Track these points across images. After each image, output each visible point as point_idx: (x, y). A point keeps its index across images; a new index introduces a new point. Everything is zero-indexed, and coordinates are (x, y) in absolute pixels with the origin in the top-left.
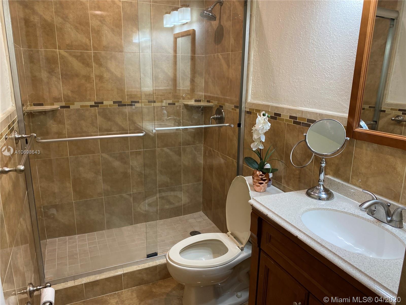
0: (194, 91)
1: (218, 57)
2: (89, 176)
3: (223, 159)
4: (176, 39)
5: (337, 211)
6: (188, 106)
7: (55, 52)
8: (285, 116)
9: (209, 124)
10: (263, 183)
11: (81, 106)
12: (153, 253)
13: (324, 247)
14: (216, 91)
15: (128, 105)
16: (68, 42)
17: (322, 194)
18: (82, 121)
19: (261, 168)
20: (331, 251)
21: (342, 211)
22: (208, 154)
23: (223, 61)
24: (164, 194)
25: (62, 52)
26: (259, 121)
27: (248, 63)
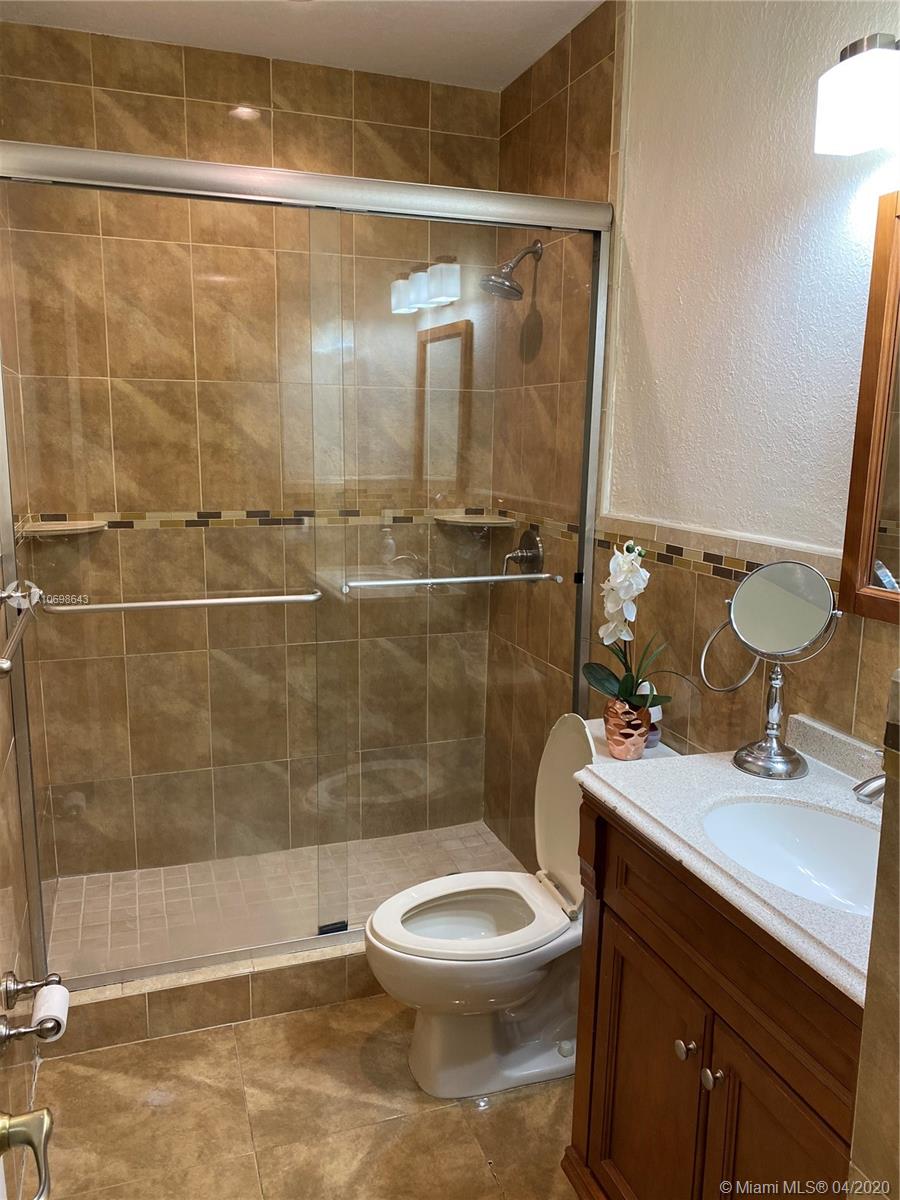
0: (466, 486)
1: (528, 395)
2: (178, 707)
3: (540, 671)
4: (422, 347)
5: (807, 805)
6: (446, 525)
7: (101, 383)
8: (693, 553)
9: (501, 574)
10: (632, 735)
11: (163, 523)
12: (336, 924)
13: (741, 886)
14: (521, 486)
15: (286, 522)
16: (135, 357)
17: (778, 762)
18: (164, 563)
19: (627, 691)
20: (757, 897)
21: (821, 807)
22: (501, 657)
23: (539, 406)
24: (375, 766)
25: (119, 382)
26: (618, 565)
27: (603, 413)
